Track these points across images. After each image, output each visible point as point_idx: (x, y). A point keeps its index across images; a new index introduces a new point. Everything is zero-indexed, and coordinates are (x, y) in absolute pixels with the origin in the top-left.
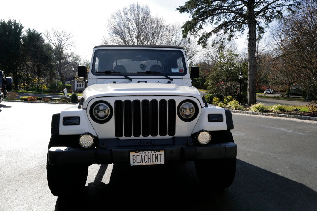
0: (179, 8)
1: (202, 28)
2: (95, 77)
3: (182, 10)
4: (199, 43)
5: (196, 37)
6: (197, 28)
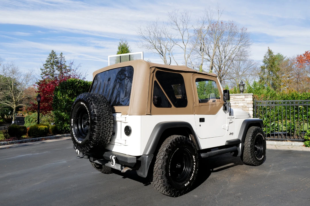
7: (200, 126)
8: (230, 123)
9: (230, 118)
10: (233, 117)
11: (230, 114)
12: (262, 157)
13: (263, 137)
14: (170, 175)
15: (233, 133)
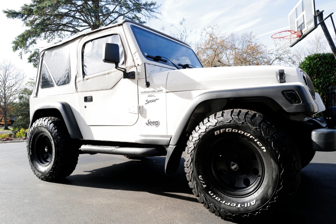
0: (8, 11)
1: (35, 43)
2: (148, 61)
3: (13, 14)
4: (30, 61)
5: (27, 52)
6: (29, 42)
7: (85, 107)
8: (148, 102)
9: (148, 92)
10: (158, 89)
11: (148, 85)
12: (250, 203)
13: (258, 143)
14: (31, 154)
15: (157, 122)
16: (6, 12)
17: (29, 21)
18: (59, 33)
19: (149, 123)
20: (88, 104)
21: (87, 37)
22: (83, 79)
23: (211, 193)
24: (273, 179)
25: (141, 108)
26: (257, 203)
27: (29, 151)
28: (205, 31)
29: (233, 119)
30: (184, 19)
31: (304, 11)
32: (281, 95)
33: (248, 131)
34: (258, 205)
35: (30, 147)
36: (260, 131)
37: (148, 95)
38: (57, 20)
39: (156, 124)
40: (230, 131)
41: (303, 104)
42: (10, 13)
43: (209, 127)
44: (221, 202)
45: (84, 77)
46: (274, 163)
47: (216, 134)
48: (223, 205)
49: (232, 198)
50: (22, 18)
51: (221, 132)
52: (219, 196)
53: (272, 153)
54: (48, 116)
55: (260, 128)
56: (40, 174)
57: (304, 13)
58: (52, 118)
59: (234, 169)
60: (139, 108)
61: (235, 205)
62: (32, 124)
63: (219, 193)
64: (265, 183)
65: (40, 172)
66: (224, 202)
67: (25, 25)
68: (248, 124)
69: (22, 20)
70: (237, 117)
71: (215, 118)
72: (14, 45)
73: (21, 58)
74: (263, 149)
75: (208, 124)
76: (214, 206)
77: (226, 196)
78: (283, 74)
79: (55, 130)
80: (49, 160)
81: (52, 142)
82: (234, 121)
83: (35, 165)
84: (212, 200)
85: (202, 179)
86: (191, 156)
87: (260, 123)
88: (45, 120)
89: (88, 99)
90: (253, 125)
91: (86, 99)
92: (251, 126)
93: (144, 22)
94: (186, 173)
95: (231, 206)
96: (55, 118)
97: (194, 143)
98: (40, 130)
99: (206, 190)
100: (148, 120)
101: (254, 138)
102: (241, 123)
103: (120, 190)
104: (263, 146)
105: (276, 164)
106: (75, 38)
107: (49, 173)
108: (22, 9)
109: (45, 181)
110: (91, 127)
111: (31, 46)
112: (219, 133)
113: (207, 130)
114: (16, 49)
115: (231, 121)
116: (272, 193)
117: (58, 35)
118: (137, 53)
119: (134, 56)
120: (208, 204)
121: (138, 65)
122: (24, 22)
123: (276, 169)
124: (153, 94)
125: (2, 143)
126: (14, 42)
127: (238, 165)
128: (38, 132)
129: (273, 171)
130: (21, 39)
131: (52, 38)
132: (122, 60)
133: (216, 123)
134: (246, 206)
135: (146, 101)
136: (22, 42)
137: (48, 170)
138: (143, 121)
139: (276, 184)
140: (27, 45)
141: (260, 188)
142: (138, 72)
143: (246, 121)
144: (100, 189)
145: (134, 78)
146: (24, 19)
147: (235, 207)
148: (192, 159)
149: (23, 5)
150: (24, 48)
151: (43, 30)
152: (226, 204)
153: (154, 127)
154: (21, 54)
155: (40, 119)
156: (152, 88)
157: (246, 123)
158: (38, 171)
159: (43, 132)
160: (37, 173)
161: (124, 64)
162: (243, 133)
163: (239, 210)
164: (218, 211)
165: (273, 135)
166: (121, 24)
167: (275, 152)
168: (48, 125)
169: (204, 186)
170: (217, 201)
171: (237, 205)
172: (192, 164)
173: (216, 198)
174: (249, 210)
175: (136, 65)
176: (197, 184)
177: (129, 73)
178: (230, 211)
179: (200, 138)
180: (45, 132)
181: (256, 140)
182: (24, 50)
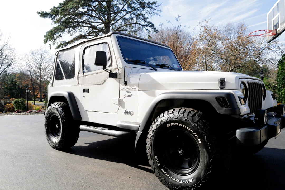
0: (41, 12)
1: (61, 37)
2: (128, 65)
3: (44, 15)
5: (55, 44)
6: (56, 36)
7: (84, 96)
8: (126, 96)
9: (126, 89)
10: (133, 87)
11: (126, 83)
12: (189, 181)
13: (196, 136)
14: (47, 129)
15: (132, 112)
16: (39, 13)
17: (57, 19)
18: (79, 28)
19: (126, 112)
20: (86, 94)
21: (87, 44)
22: (83, 76)
23: (163, 170)
24: (205, 164)
25: (121, 101)
26: (194, 181)
27: (46, 126)
28: (201, 24)
29: (179, 116)
30: (179, 16)
31: (279, 13)
32: (215, 100)
33: (189, 126)
34: (194, 183)
35: (47, 124)
36: (198, 127)
37: (126, 91)
38: (78, 18)
39: (131, 114)
40: (177, 125)
41: (230, 108)
42: (42, 14)
43: (163, 121)
44: (170, 177)
45: (83, 74)
46: (206, 152)
47: (168, 126)
48: (170, 180)
49: (177, 175)
50: (51, 17)
51: (171, 125)
52: (169, 173)
53: (205, 144)
54: (59, 101)
55: (197, 125)
56: (52, 144)
57: (279, 14)
58: (62, 103)
59: (181, 153)
60: (120, 100)
61: (179, 181)
62: (48, 107)
63: (169, 170)
64: (200, 166)
65: (53, 142)
66: (171, 178)
67: (53, 22)
68: (190, 121)
69: (51, 19)
70: (182, 115)
71: (168, 114)
72: (45, 38)
73: (50, 49)
74: (199, 141)
75: (163, 119)
76: (165, 180)
77: (173, 173)
78: (223, 81)
79: (62, 112)
80: (58, 134)
81: (61, 121)
82: (180, 118)
83: (49, 137)
84: (164, 176)
85: (158, 159)
86: (150, 141)
87: (198, 121)
88: (56, 105)
89: (86, 91)
90: (193, 122)
91: (85, 91)
92: (191, 123)
93: (148, 18)
94: (147, 154)
95: (176, 181)
96: (63, 103)
97: (153, 131)
98: (53, 112)
99: (160, 168)
100: (126, 110)
101: (193, 132)
102: (185, 119)
103: (106, 161)
104: (199, 139)
105: (207, 154)
106: (79, 43)
107: (58, 143)
108: (51, 10)
109: (55, 149)
110: (87, 112)
111: (58, 39)
112: (170, 126)
113: (162, 122)
114: (46, 41)
115: (178, 117)
116: (203, 175)
117: (79, 29)
118: (119, 59)
119: (117, 60)
120: (161, 178)
121: (120, 68)
122: (52, 20)
123: (207, 157)
124: (129, 91)
125: (35, 114)
126: (45, 37)
127: (183, 150)
128: (52, 113)
129: (205, 158)
130: (50, 34)
131: (74, 32)
132: (109, 63)
133: (168, 118)
134: (186, 182)
135: (125, 96)
136: (50, 36)
137: (58, 141)
138: (122, 111)
139: (207, 168)
140: (55, 38)
141: (196, 170)
142: (120, 73)
143: (188, 118)
144: (92, 158)
145: (117, 78)
146: (53, 19)
147: (178, 183)
148: (151, 144)
149: (52, 8)
150: (53, 41)
151: (66, 27)
152: (173, 179)
153: (129, 115)
154: (50, 45)
155: (53, 103)
156: (128, 86)
157: (188, 120)
158: (51, 141)
159: (54, 113)
160: (51, 143)
161: (111, 67)
162: (186, 127)
163: (181, 185)
164: (168, 184)
165: (206, 130)
166: (110, 36)
167: (207, 144)
168: (58, 108)
169: (159, 164)
170: (167, 176)
171: (180, 181)
172: (151, 147)
173: (166, 174)
174: (188, 185)
175: (119, 68)
176: (154, 162)
177: (113, 73)
178: (175, 185)
179: (157, 128)
180: (56, 114)
181: (194, 134)
182: (52, 42)
